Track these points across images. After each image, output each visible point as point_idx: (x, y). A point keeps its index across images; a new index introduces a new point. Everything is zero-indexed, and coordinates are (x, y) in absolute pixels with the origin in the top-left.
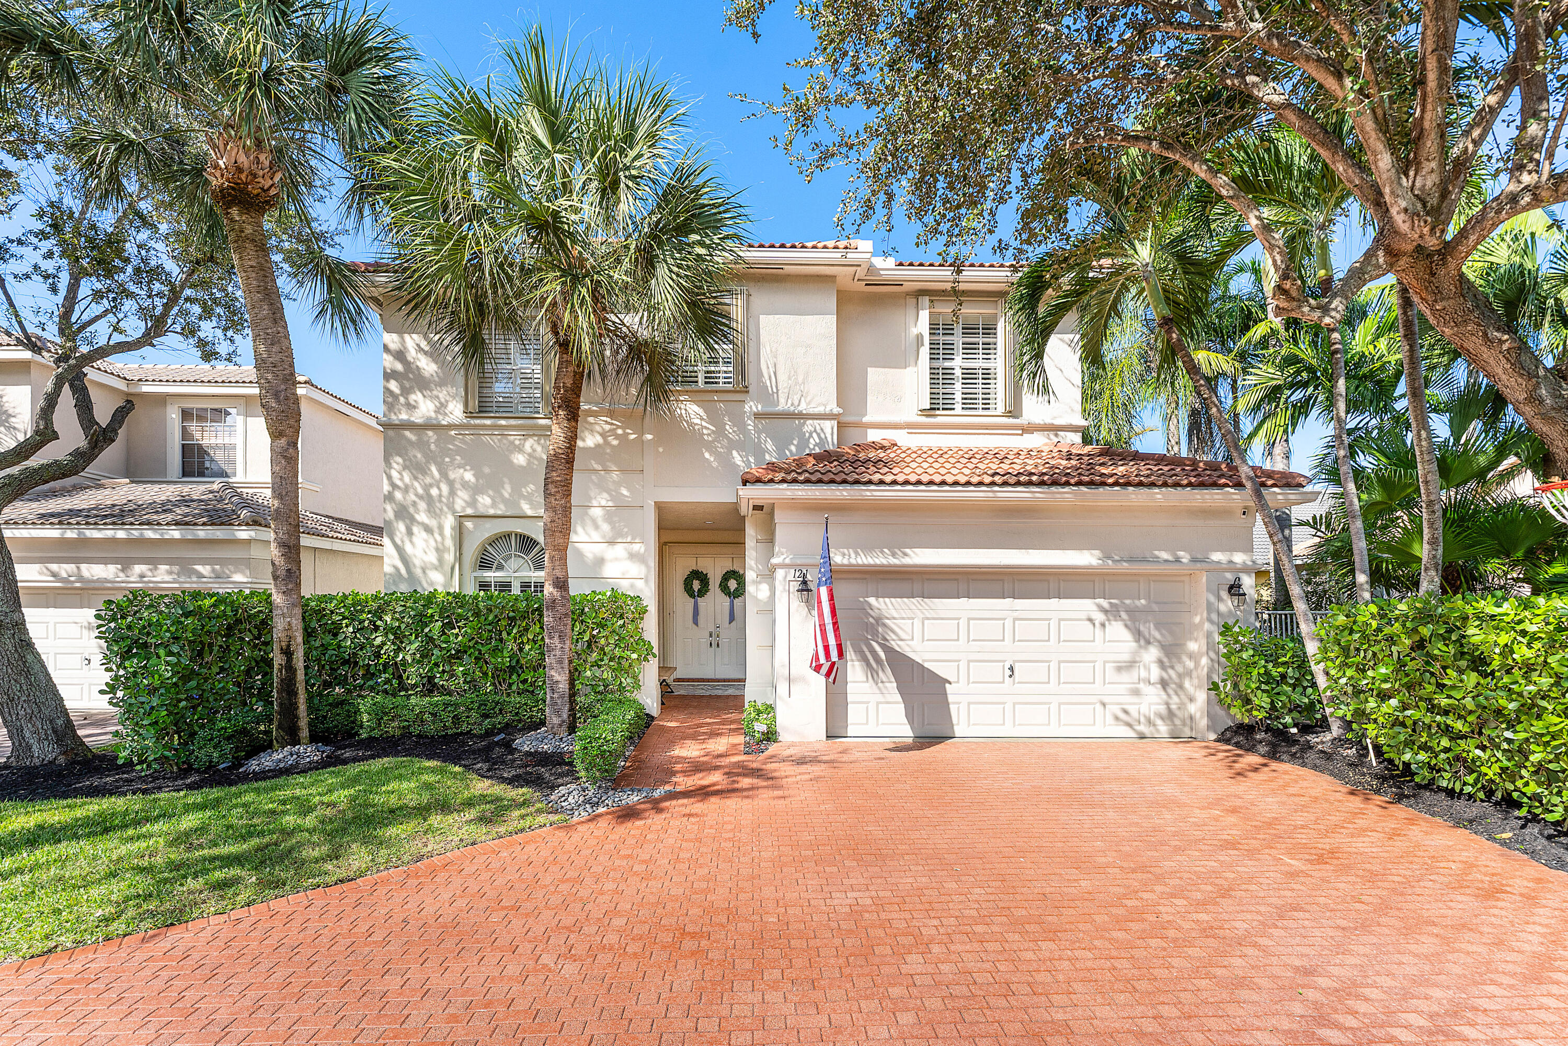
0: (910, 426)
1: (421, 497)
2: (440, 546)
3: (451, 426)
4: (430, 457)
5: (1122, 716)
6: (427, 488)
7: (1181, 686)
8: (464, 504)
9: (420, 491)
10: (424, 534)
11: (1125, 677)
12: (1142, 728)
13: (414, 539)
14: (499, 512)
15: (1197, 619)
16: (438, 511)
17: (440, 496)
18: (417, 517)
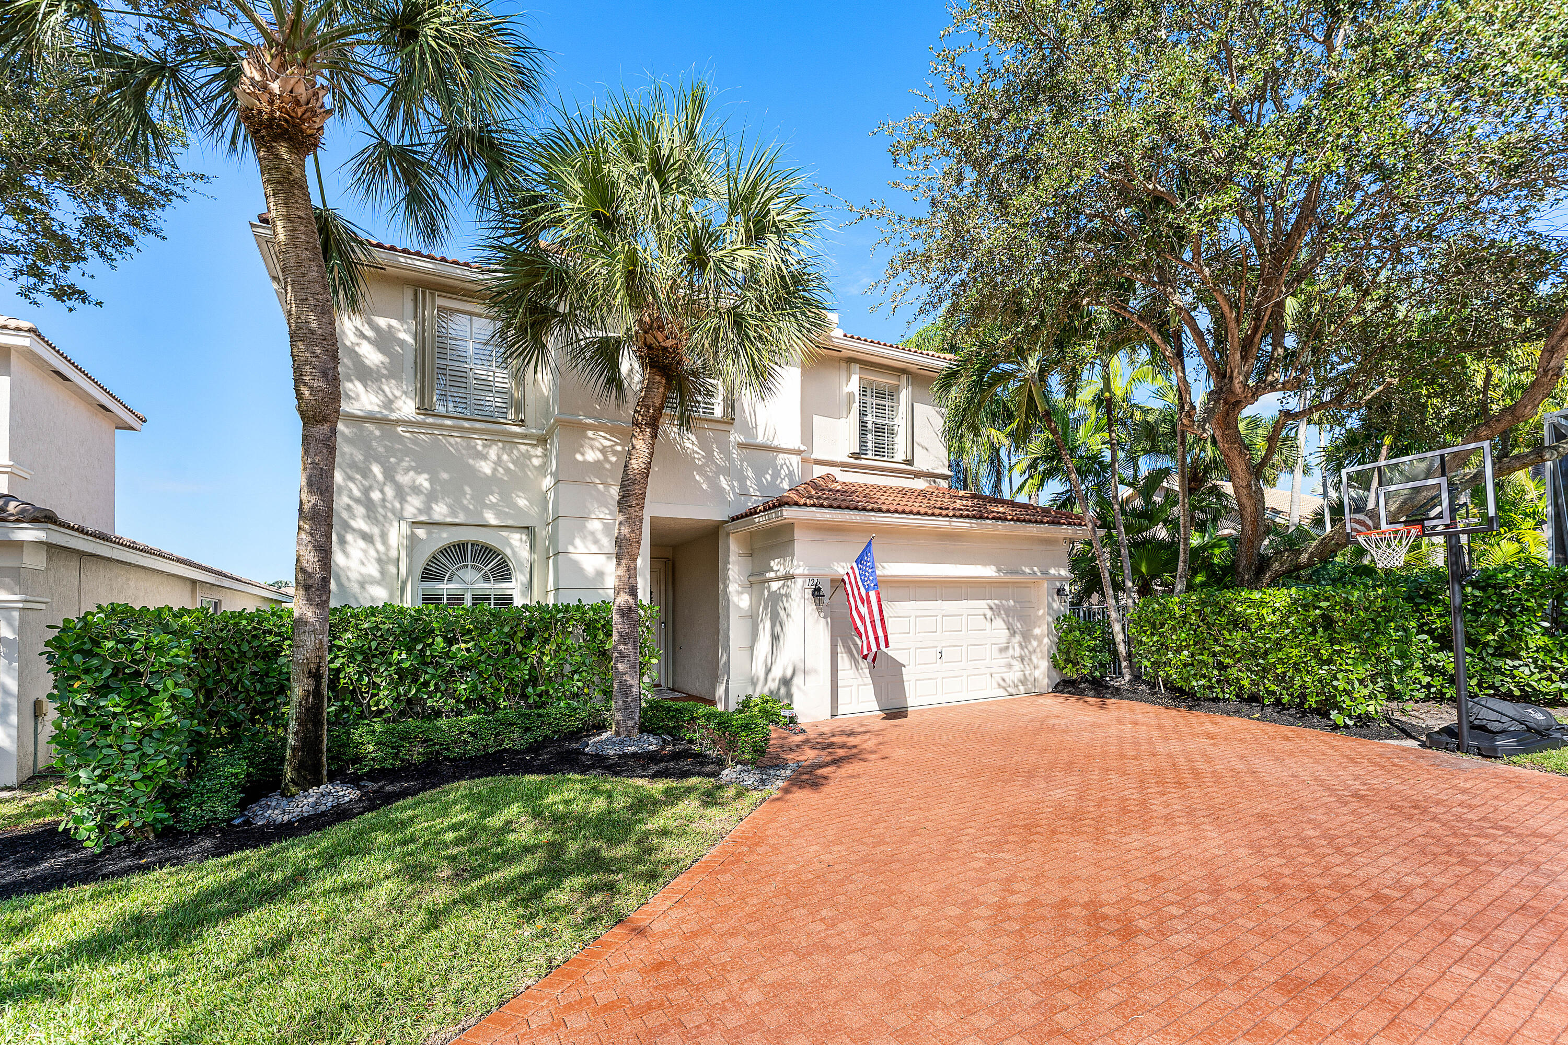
0: (843, 465)
1: (357, 501)
2: (384, 557)
3: (398, 422)
4: (371, 456)
5: (1002, 683)
6: (366, 491)
7: (1030, 659)
8: (415, 511)
9: (357, 493)
10: (361, 543)
11: (1004, 655)
12: (1011, 690)
13: (349, 548)
14: (457, 520)
15: (1041, 612)
16: (381, 518)
17: (384, 500)
18: (354, 524)
